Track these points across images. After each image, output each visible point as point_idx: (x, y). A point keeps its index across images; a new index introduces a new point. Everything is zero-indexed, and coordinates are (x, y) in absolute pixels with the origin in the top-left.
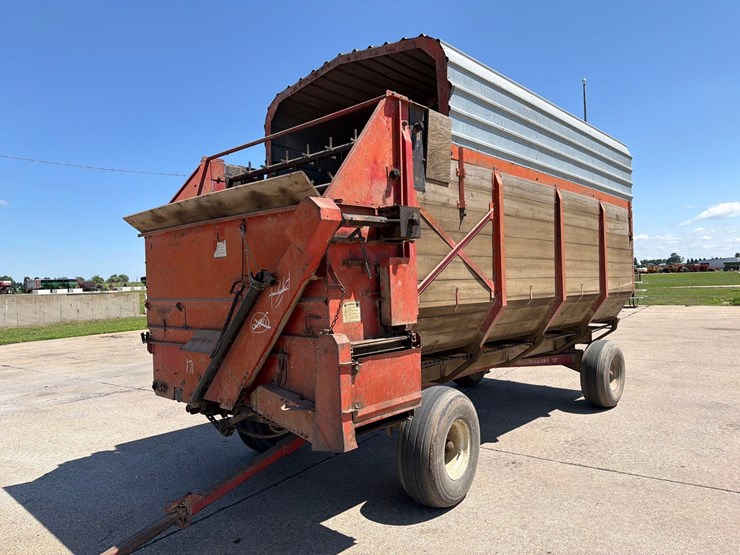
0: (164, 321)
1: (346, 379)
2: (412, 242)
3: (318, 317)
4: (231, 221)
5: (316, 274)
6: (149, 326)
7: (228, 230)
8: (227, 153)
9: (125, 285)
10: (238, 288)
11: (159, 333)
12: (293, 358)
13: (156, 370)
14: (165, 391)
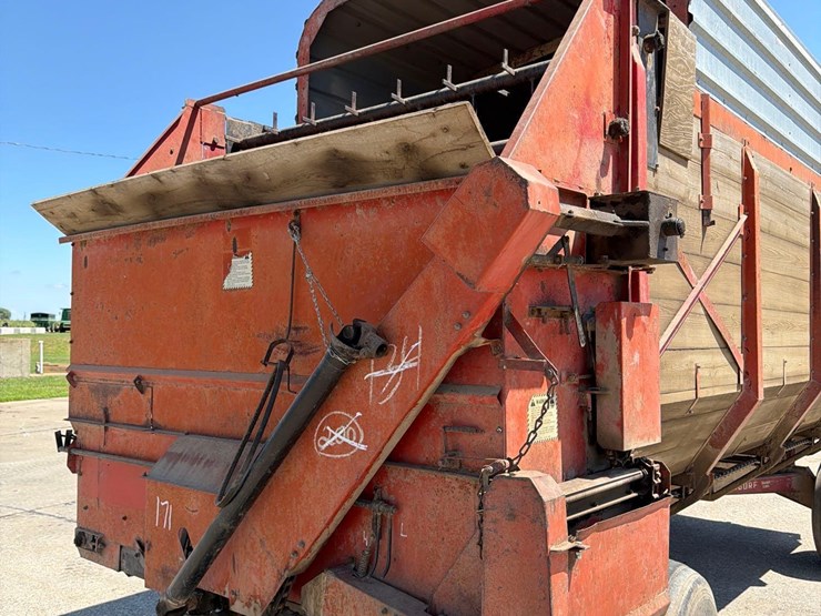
0: (106, 411)
1: (559, 581)
2: (649, 271)
3: (477, 429)
4: (267, 216)
5: (483, 335)
6: (71, 418)
7: (257, 233)
8: (236, 93)
9: (6, 325)
10: (280, 355)
11: (92, 434)
12: (407, 514)
13: (83, 508)
14: (100, 552)
